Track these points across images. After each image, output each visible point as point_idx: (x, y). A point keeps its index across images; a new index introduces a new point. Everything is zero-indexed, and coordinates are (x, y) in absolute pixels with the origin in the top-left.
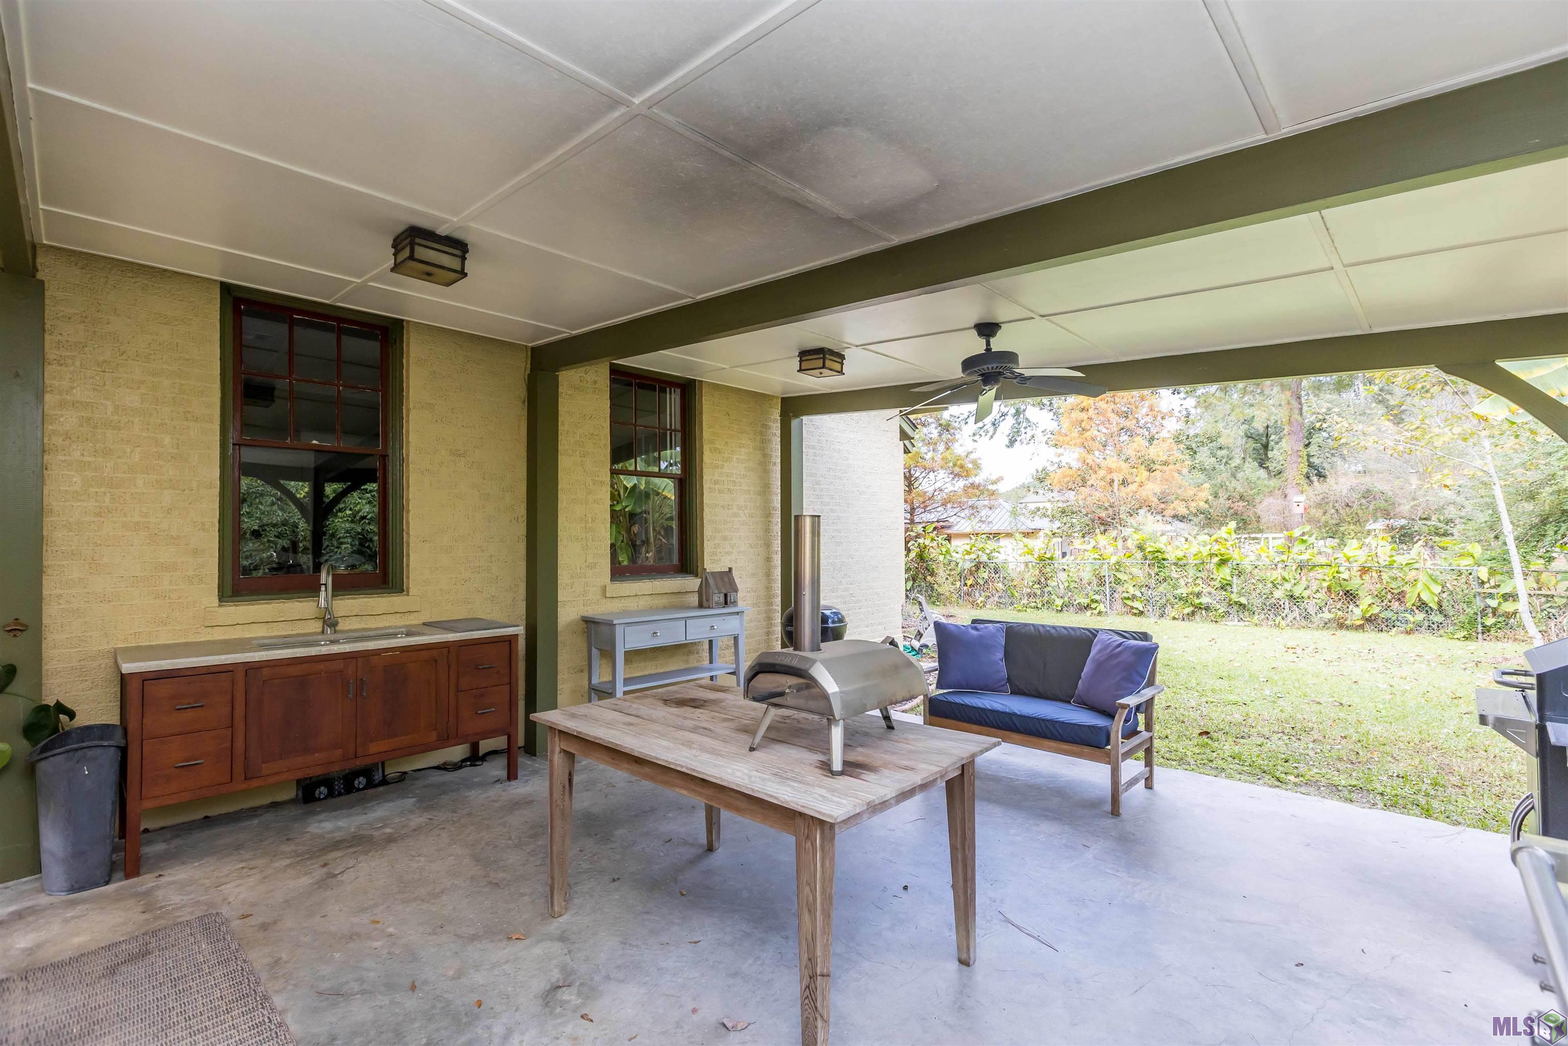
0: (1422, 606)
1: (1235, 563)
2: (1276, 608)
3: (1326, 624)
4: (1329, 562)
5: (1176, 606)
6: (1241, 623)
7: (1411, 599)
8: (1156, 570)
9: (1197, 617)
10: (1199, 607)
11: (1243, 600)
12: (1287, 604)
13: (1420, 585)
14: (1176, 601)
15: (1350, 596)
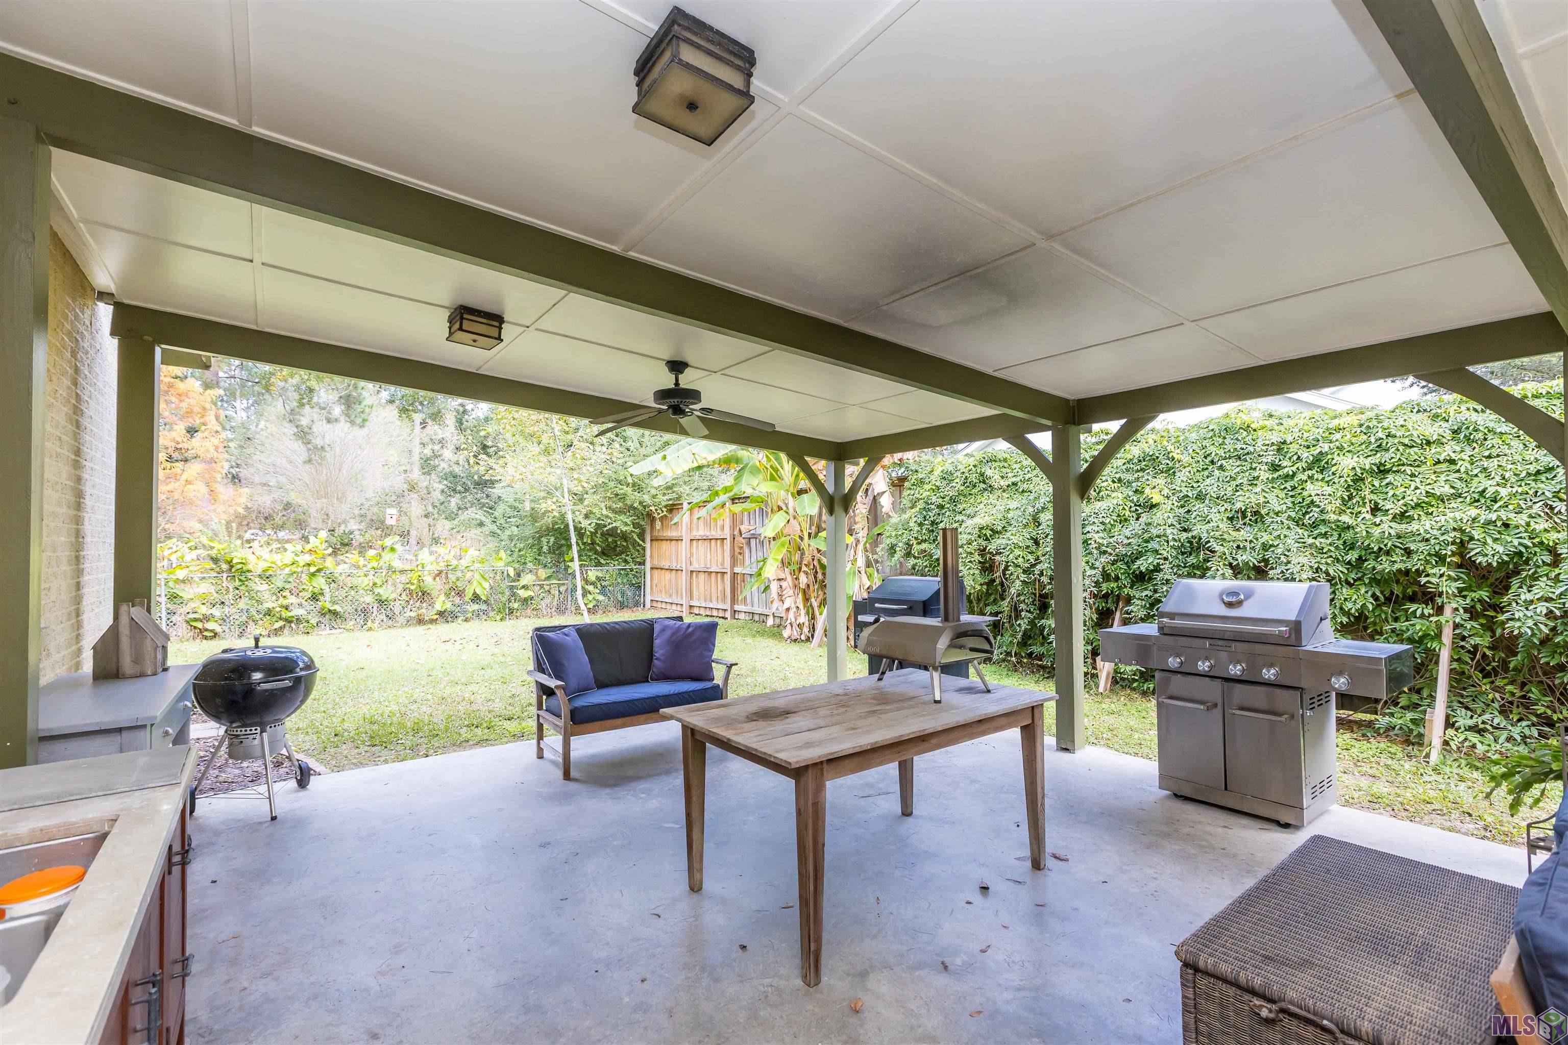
0: (476, 598)
1: (328, 572)
2: (365, 612)
3: (408, 621)
4: (413, 568)
5: (260, 622)
6: (333, 631)
7: (469, 595)
8: (237, 583)
9: (286, 631)
10: (289, 621)
11: (337, 608)
12: (375, 608)
13: (475, 583)
14: (261, 616)
15: (424, 595)
